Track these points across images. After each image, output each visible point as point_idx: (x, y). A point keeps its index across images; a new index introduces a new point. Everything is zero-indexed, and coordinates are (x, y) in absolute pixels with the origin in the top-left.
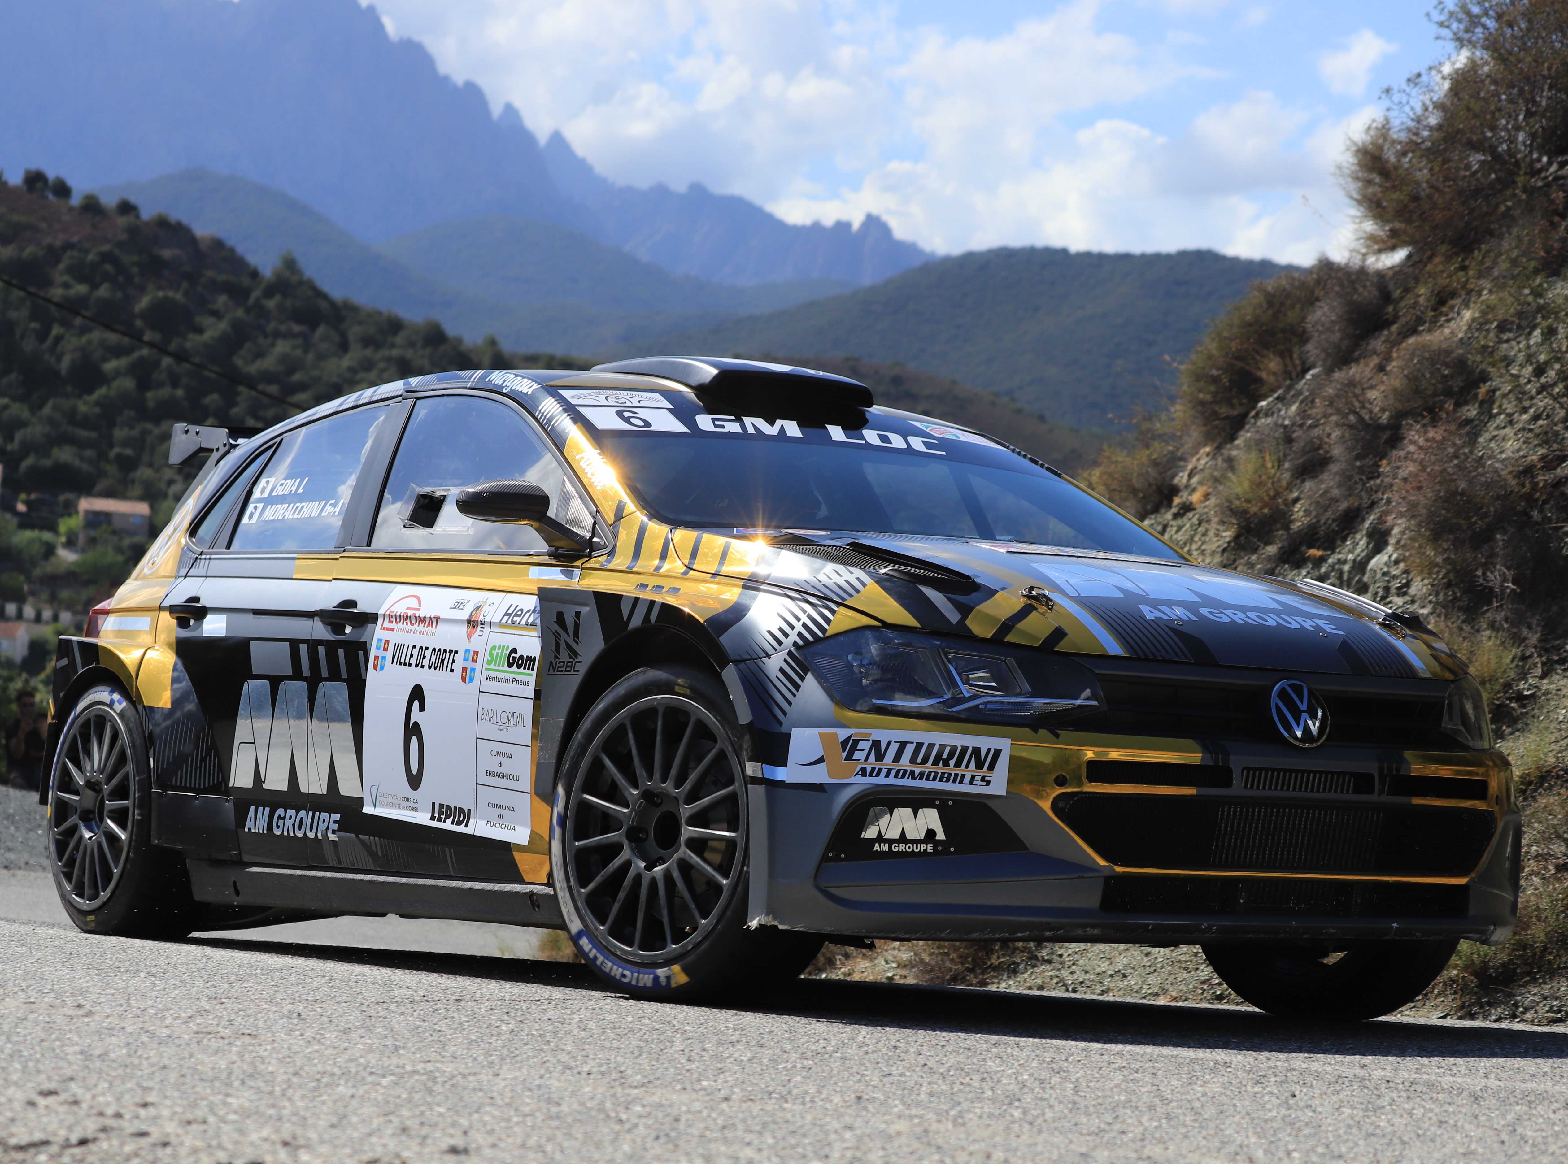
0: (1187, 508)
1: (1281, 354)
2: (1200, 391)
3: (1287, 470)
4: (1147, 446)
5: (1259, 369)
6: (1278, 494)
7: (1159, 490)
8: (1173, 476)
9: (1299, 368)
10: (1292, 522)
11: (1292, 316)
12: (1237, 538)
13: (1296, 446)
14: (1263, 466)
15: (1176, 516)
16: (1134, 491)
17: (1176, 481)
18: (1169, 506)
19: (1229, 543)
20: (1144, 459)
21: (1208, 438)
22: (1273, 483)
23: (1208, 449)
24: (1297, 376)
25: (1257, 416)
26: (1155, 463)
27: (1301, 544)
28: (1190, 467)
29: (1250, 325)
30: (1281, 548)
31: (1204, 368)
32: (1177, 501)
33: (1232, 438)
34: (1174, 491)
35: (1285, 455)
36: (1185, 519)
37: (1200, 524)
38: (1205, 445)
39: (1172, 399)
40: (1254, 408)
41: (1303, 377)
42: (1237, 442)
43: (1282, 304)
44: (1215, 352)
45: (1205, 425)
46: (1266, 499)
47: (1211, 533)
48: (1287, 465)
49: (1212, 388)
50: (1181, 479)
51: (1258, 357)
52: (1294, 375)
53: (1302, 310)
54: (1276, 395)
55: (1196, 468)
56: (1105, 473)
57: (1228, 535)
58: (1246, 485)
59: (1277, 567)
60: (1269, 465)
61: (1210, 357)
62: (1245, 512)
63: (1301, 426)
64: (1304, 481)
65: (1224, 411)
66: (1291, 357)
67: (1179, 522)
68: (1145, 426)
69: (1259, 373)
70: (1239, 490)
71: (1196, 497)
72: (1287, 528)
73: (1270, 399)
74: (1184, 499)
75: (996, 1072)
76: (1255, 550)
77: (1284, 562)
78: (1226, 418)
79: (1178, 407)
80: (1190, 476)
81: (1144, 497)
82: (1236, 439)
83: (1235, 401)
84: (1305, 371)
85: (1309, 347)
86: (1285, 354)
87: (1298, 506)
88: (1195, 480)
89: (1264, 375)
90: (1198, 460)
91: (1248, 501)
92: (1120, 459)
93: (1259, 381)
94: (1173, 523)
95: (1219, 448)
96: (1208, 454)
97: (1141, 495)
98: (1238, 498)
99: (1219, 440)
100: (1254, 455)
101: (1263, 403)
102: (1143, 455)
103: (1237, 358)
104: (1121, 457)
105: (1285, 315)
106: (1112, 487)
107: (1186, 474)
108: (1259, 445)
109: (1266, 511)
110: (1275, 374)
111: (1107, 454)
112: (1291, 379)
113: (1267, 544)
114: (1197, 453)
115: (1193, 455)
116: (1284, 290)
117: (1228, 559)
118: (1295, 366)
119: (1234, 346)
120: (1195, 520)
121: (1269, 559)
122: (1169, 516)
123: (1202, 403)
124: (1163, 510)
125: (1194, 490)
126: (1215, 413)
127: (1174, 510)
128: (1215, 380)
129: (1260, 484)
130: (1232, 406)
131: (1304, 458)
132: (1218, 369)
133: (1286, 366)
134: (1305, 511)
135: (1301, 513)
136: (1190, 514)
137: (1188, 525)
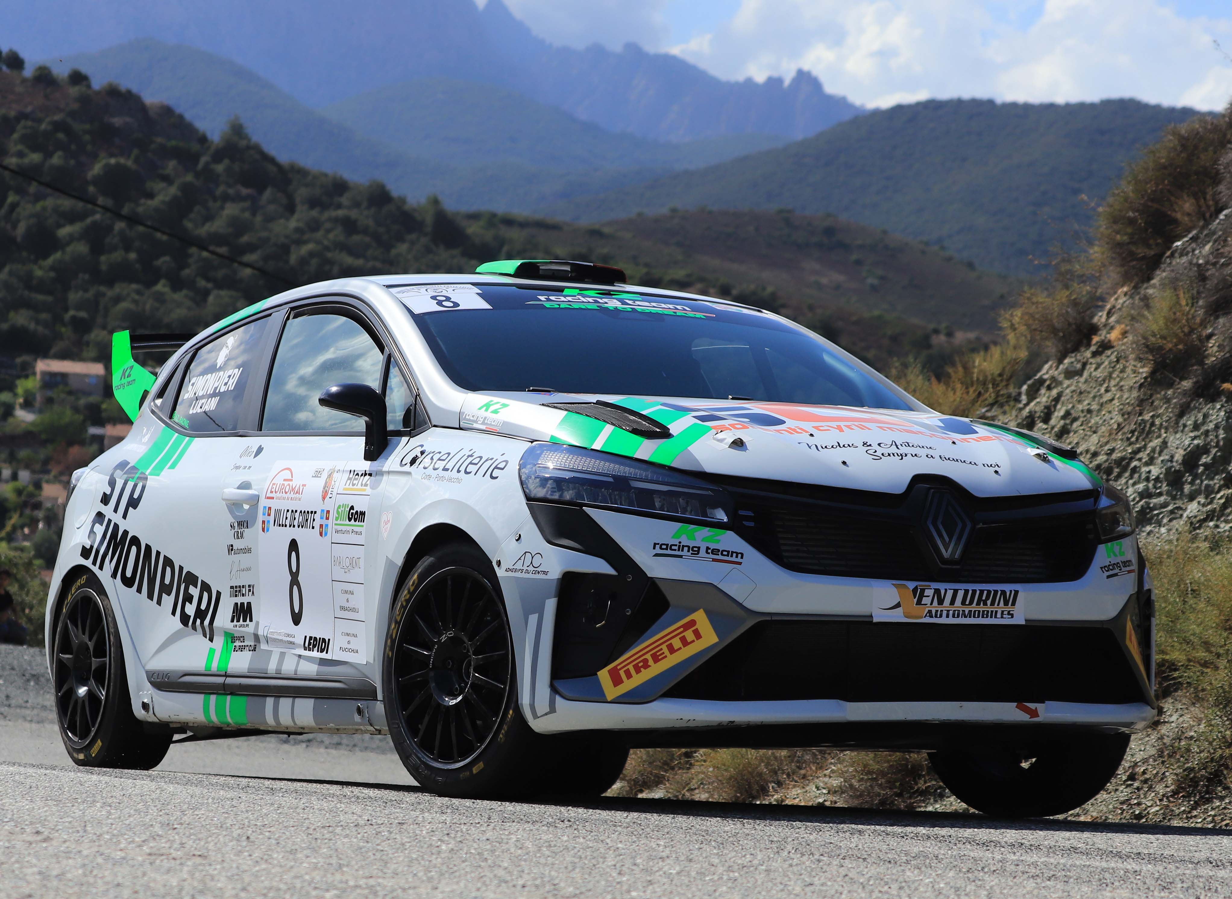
0: (1105, 346)
1: (1195, 196)
2: (1118, 232)
3: (1201, 307)
4: (1067, 287)
5: (1175, 211)
6: (1192, 331)
7: (1079, 329)
8: (1092, 317)
9: (1212, 209)
10: (1207, 357)
11: (1204, 159)
12: (1153, 373)
13: (1209, 284)
14: (1178, 303)
15: (1095, 354)
16: (1054, 331)
17: (1096, 320)
18: (1089, 345)
19: (1146, 378)
20: (1064, 300)
21: (1126, 278)
22: (1187, 320)
23: (1125, 289)
24: (1211, 216)
25: (1172, 256)
26: (1075, 303)
27: (1215, 379)
28: (1108, 307)
29: (1165, 167)
30: (1195, 383)
31: (1120, 211)
32: (1096, 339)
33: (1149, 279)
34: (1094, 329)
35: (1199, 293)
36: (1103, 357)
37: (1118, 361)
38: (1122, 286)
39: (1091, 243)
40: (1169, 248)
41: (1217, 217)
42: (1153, 282)
43: (1196, 147)
44: (1131, 194)
45: (1122, 266)
46: (1181, 335)
47: (1129, 370)
48: (1201, 303)
49: (1129, 230)
50: (1100, 318)
51: (1173, 199)
52: (1208, 215)
53: (1215, 152)
54: (1190, 236)
55: (1114, 307)
56: (1027, 313)
57: (1145, 371)
58: (1161, 322)
59: (1192, 400)
60: (1183, 303)
61: (1126, 199)
62: (1161, 348)
63: (1214, 264)
64: (1217, 317)
65: (1141, 251)
66: (1205, 199)
67: (1098, 359)
68: (1064, 267)
69: (1174, 214)
70: (1155, 328)
71: (1114, 335)
72: (1201, 363)
73: (1186, 239)
74: (1103, 338)
75: (914, 882)
76: (1170, 385)
77: (1199, 396)
78: (1144, 258)
79: (1096, 248)
80: (1109, 314)
81: (1064, 336)
82: (1152, 279)
83: (1151, 242)
84: (1220, 211)
85: (1222, 188)
86: (1198, 195)
87: (1212, 341)
88: (1113, 319)
89: (1179, 216)
90: (1117, 299)
91: (1163, 337)
92: (1041, 300)
93: (1175, 222)
94: (1091, 360)
95: (1136, 287)
96: (1126, 294)
97: (1061, 334)
98: (1154, 335)
99: (1136, 279)
100: (1168, 293)
101: (1179, 243)
102: (1063, 296)
103: (1153, 200)
104: (1042, 298)
105: (1198, 158)
106: (1034, 327)
107: (1105, 313)
108: (1173, 284)
109: (1181, 347)
110: (1189, 214)
111: (1028, 295)
112: (1205, 220)
113: (1182, 379)
114: (1115, 293)
115: (1112, 296)
116: (1198, 133)
117: (1145, 394)
118: (1208, 207)
119: (1150, 188)
120: (1113, 358)
121: (1185, 393)
122: (1088, 354)
123: (1120, 245)
124: (1083, 349)
125: (1112, 328)
126: (1132, 254)
127: (1093, 348)
128: (1131, 222)
129: (1175, 321)
130: (1149, 246)
131: (1218, 296)
132: (1134, 210)
133: (1200, 207)
134: (1218, 346)
135: (1215, 349)
136: (1109, 352)
137: (1106, 363)
